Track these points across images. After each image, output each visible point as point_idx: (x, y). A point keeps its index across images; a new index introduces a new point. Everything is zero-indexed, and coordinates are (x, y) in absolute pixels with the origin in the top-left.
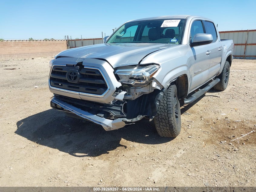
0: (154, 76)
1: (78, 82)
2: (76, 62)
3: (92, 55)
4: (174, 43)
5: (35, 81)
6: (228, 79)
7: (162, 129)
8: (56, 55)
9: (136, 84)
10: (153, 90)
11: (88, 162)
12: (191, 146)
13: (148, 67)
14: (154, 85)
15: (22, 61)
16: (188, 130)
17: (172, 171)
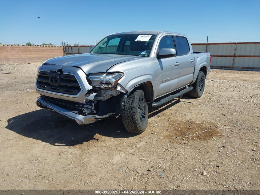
0: (119, 82)
1: (58, 85)
2: (58, 68)
3: (71, 63)
4: (144, 55)
5: (28, 85)
6: (203, 87)
7: (128, 126)
8: (44, 62)
9: (105, 87)
10: (120, 93)
11: (64, 150)
12: (151, 140)
13: (114, 75)
14: (119, 88)
15: (17, 66)
16: (154, 128)
17: (129, 156)
